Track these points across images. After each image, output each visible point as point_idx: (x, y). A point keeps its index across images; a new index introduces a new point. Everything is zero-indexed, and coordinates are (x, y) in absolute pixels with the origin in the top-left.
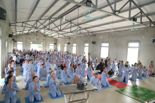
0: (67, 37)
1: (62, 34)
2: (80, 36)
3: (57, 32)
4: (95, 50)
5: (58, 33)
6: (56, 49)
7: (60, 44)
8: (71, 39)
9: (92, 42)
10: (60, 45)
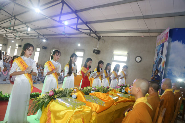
0: (19, 37)
1: (12, 33)
2: (33, 39)
3: (4, 29)
4: (45, 57)
5: (6, 31)
6: (5, 52)
7: (11, 45)
8: (23, 41)
9: (43, 47)
10: (10, 47)
